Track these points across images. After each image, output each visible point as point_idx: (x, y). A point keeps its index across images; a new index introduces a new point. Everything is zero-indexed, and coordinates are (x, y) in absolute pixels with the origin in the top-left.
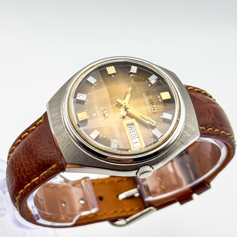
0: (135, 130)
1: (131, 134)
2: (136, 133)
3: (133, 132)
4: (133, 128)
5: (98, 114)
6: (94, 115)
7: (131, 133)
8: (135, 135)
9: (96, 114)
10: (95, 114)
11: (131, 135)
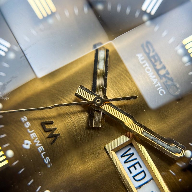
0: (139, 160)
1: (133, 174)
2: (144, 168)
3: (137, 166)
4: (133, 154)
5: (35, 141)
6: (25, 146)
7: (132, 169)
8: (142, 175)
9: (29, 142)
10: (26, 141)
11: (134, 177)
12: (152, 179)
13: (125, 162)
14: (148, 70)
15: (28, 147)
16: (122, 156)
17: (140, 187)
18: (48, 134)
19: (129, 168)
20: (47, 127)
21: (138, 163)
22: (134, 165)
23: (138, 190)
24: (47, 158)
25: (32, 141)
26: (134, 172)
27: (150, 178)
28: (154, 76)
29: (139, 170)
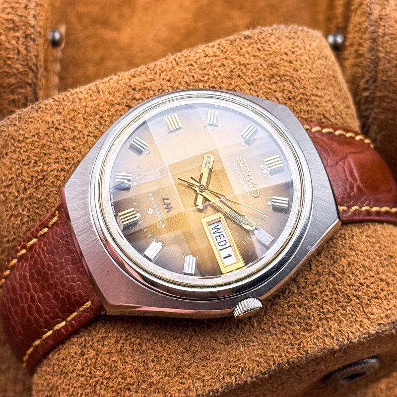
0: (224, 233)
2: (226, 238)
4: (220, 228)
5: (156, 210)
6: (149, 212)
7: (218, 238)
9: (152, 210)
11: (218, 243)
12: (230, 246)
13: (214, 233)
14: (239, 174)
15: (151, 213)
16: (212, 229)
17: (221, 250)
18: (165, 206)
19: (216, 237)
20: (166, 201)
21: (223, 235)
22: (219, 236)
23: (220, 251)
24: (164, 225)
25: (154, 209)
26: (219, 240)
27: (229, 245)
28: (242, 179)
29: (223, 239)
